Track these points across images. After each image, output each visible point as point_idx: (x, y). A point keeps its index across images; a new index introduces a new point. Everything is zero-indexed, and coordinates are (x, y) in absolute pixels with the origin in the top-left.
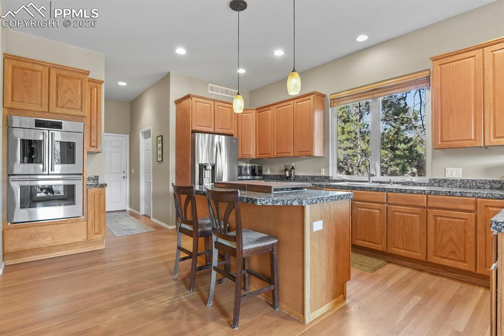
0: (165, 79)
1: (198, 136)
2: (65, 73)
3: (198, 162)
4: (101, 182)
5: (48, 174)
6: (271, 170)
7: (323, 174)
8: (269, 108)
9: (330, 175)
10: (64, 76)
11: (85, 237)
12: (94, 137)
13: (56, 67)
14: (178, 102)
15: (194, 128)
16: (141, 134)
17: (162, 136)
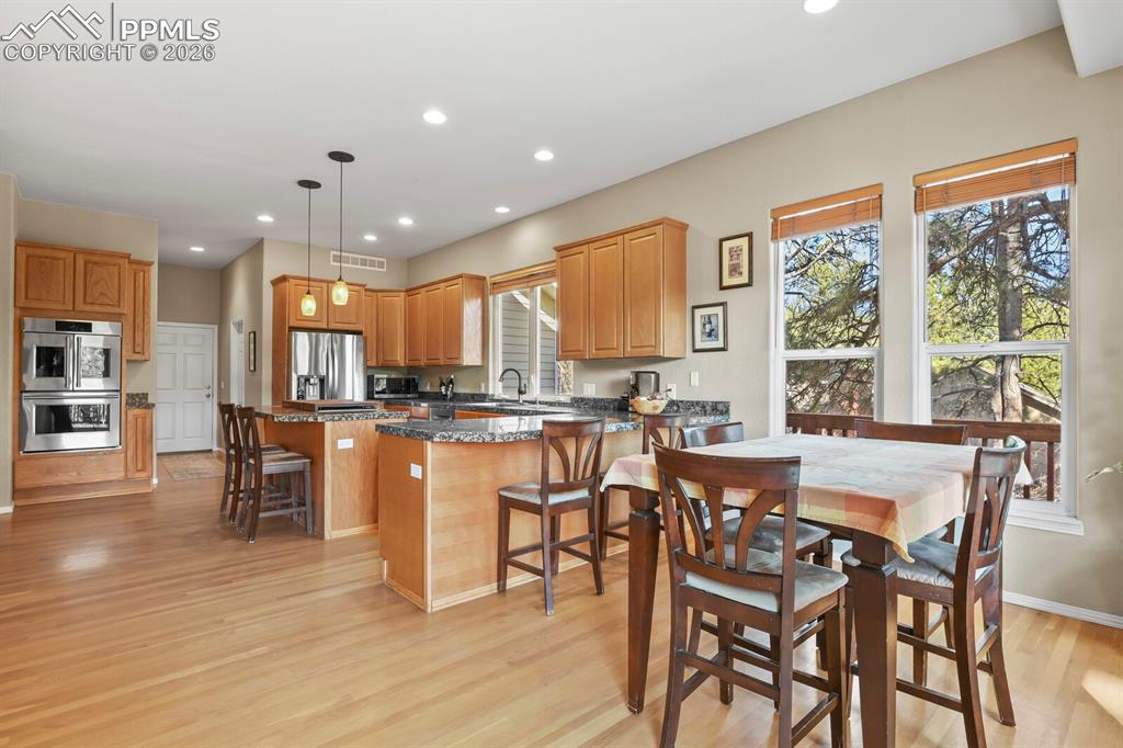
0: (256, 247)
1: (296, 336)
2: (95, 258)
3: (296, 372)
4: (150, 401)
5: (73, 391)
6: (431, 386)
7: (483, 391)
8: (416, 291)
9: (490, 392)
10: (95, 263)
11: (122, 474)
12: (139, 340)
13: (85, 252)
14: (275, 283)
15: (291, 324)
16: (232, 326)
17: (255, 333)
